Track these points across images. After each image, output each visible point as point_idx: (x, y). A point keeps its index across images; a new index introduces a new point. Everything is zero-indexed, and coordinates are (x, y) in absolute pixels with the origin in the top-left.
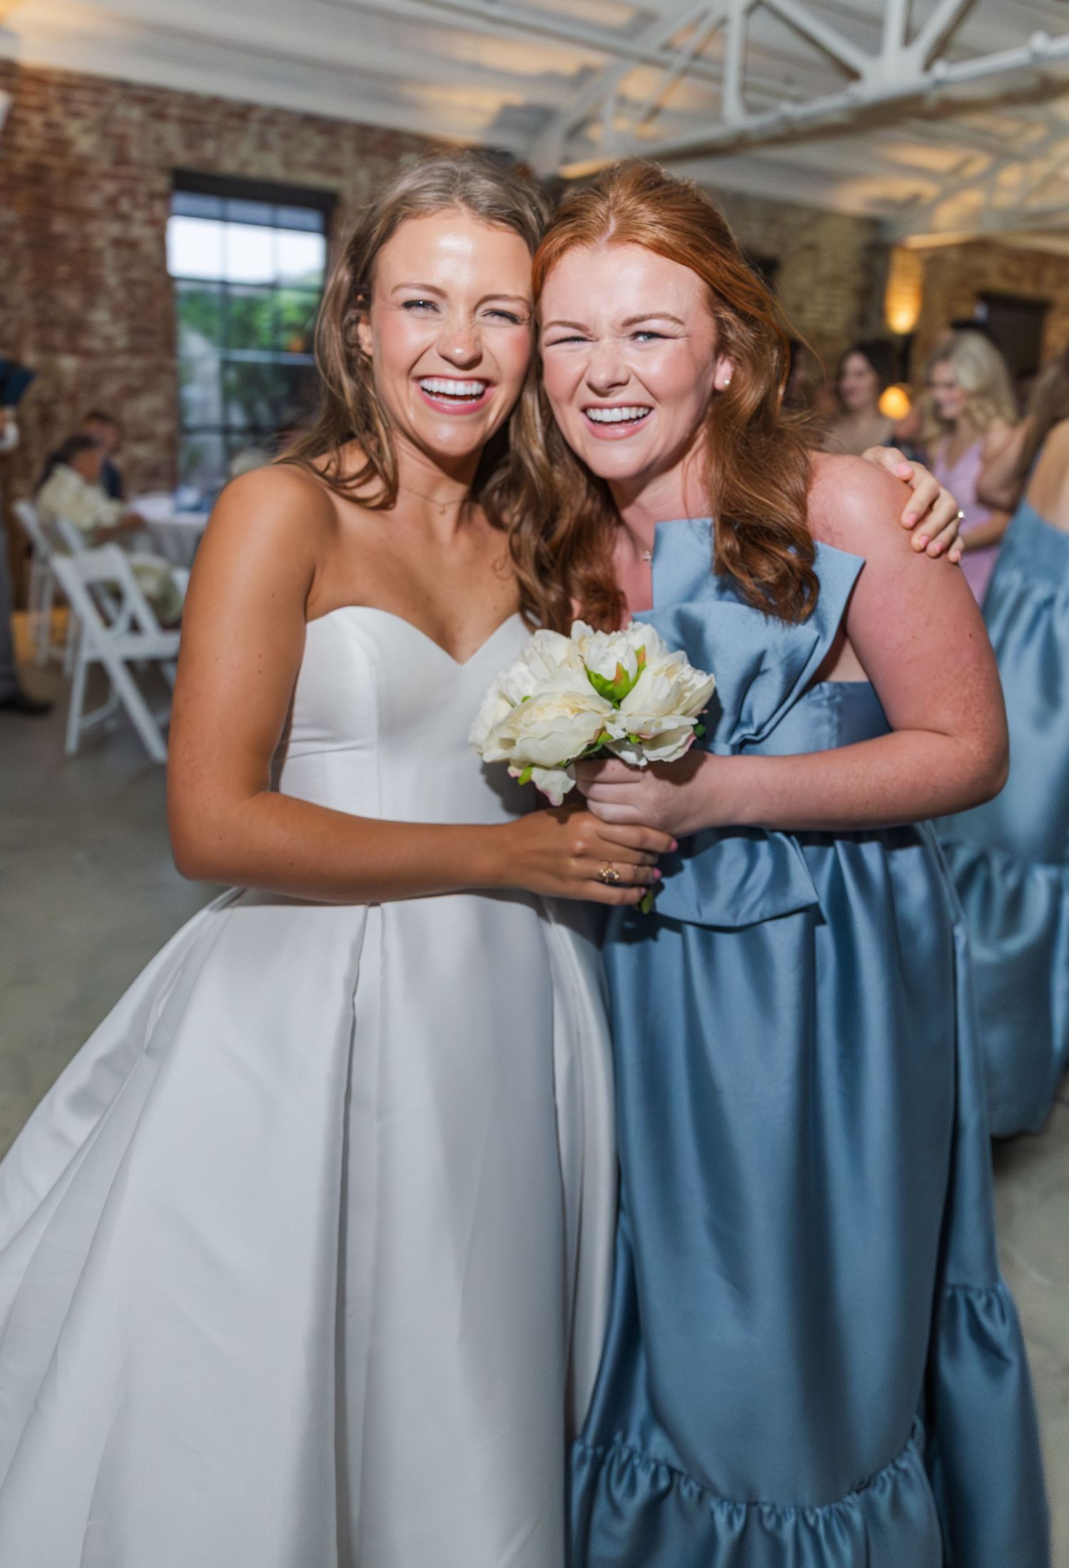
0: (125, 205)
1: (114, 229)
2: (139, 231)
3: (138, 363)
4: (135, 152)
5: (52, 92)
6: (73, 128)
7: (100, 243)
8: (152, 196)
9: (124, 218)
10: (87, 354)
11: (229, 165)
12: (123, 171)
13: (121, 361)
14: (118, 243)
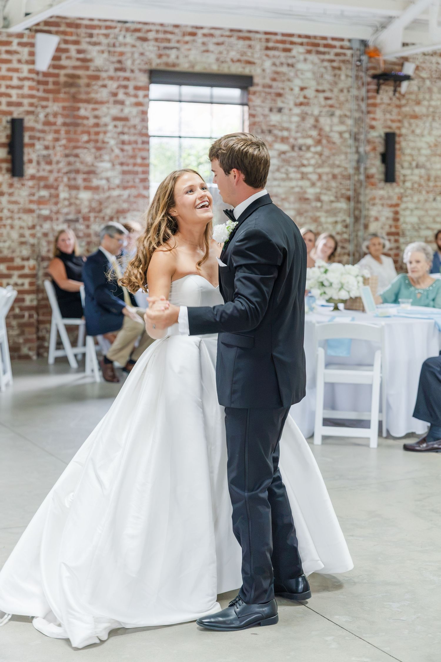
0: (121, 96)
1: (115, 111)
2: (129, 111)
3: (126, 193)
4: (128, 64)
5: (82, 31)
6: (93, 52)
7: (107, 120)
8: (137, 88)
9: (122, 103)
10: (96, 189)
11: (184, 66)
12: (121, 74)
13: (116, 193)
14: (116, 119)
